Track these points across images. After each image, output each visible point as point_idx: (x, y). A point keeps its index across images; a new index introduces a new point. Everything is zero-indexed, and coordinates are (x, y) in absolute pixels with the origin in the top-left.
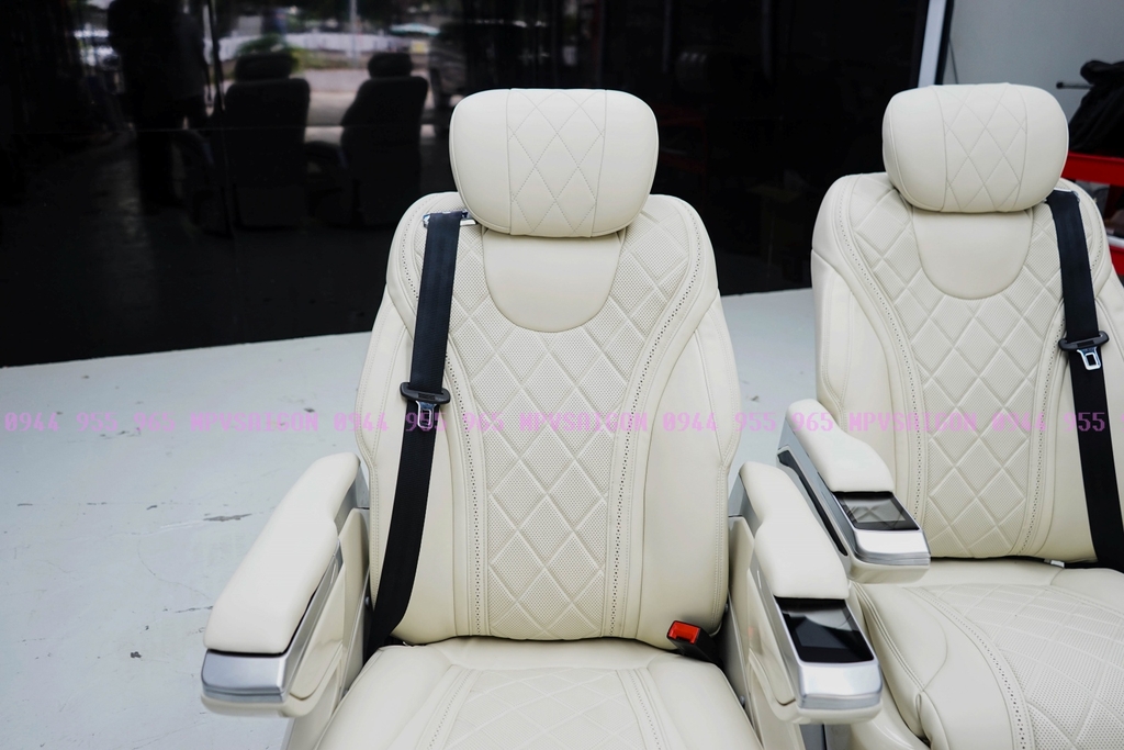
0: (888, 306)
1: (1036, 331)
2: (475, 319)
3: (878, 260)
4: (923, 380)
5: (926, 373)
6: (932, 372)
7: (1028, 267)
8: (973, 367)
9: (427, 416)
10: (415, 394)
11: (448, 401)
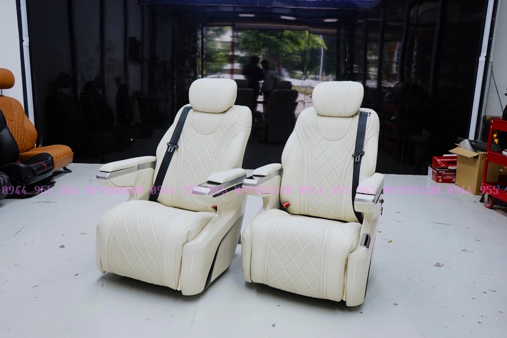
0: (306, 141)
1: (347, 151)
3: (306, 128)
5: (313, 160)
6: (315, 159)
7: (348, 133)
8: (327, 159)
9: (171, 149)
10: (170, 145)
11: (178, 148)
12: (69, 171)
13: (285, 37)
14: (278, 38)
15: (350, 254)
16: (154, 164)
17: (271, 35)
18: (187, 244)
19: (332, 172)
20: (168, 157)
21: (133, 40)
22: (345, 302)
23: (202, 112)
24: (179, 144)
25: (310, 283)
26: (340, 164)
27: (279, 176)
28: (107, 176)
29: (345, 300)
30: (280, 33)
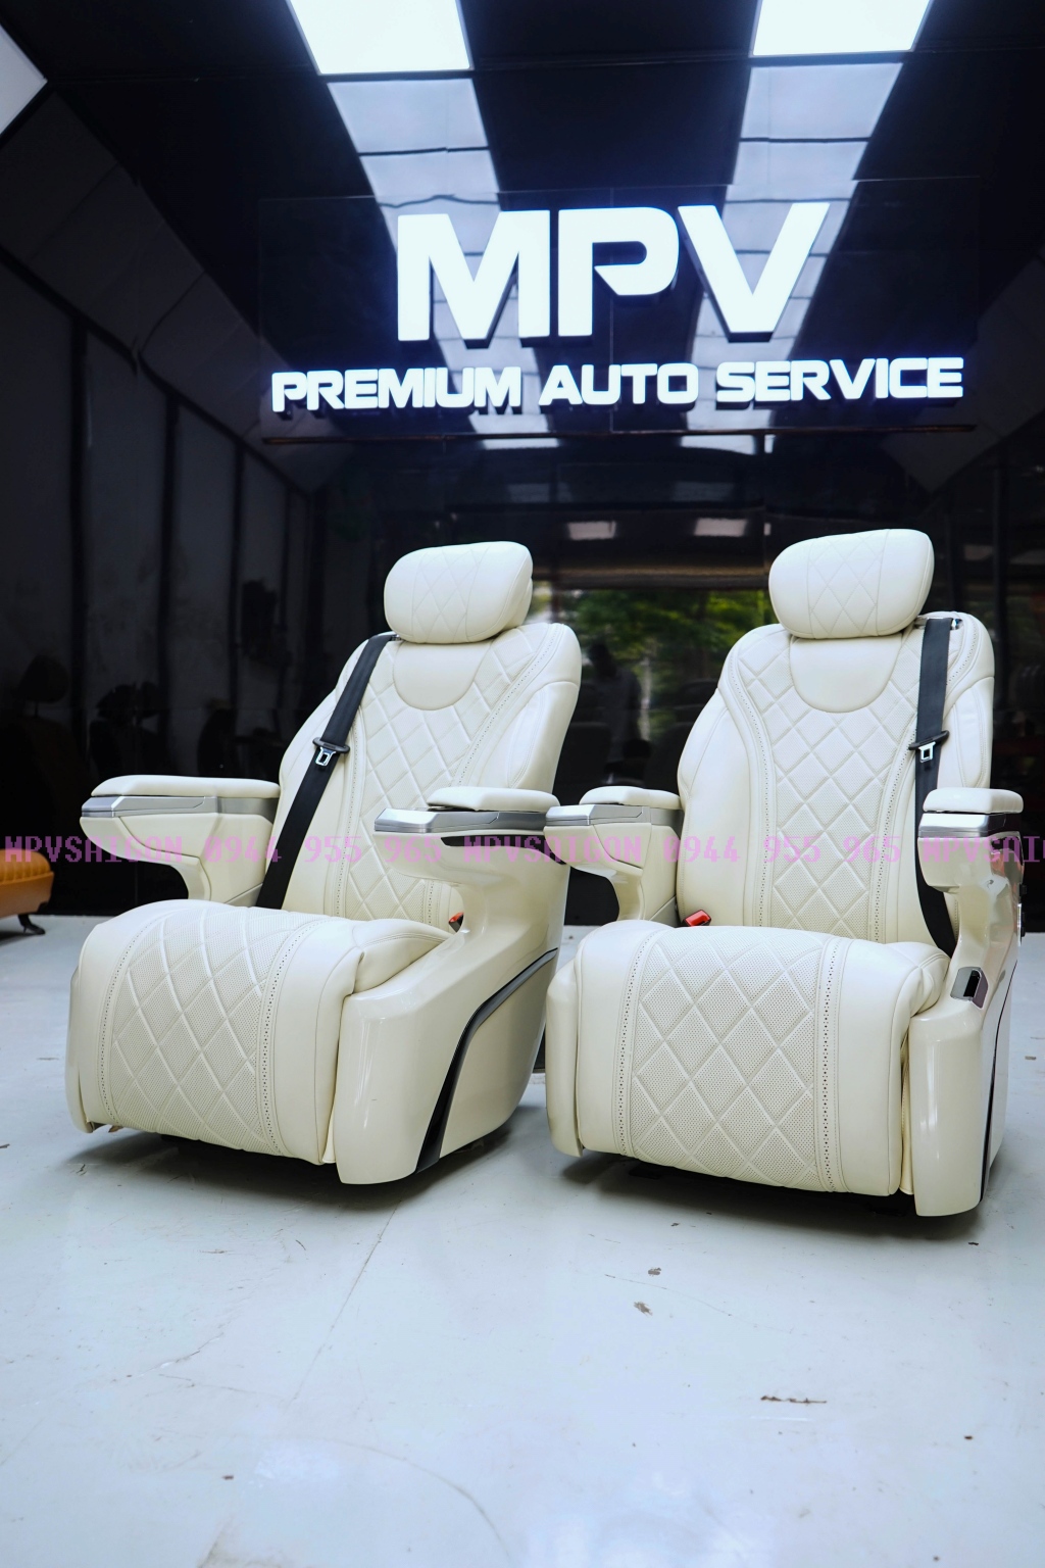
0: (757, 719)
1: (892, 737)
2: (380, 700)
3: (753, 680)
4: (778, 780)
5: (781, 773)
6: (786, 772)
7: (893, 682)
8: (827, 769)
9: (324, 757)
10: (322, 743)
11: (347, 752)
12: (40, 932)
13: (714, 616)
14: (688, 614)
15: (917, 1019)
16: (270, 807)
17: (670, 608)
18: (354, 998)
19: (846, 806)
20: (316, 780)
21: (254, 587)
22: (912, 1197)
23: (425, 644)
24: (351, 743)
25: (782, 1129)
26: (871, 780)
27: (669, 828)
28: (114, 806)
29: (909, 1193)
30: (695, 607)
